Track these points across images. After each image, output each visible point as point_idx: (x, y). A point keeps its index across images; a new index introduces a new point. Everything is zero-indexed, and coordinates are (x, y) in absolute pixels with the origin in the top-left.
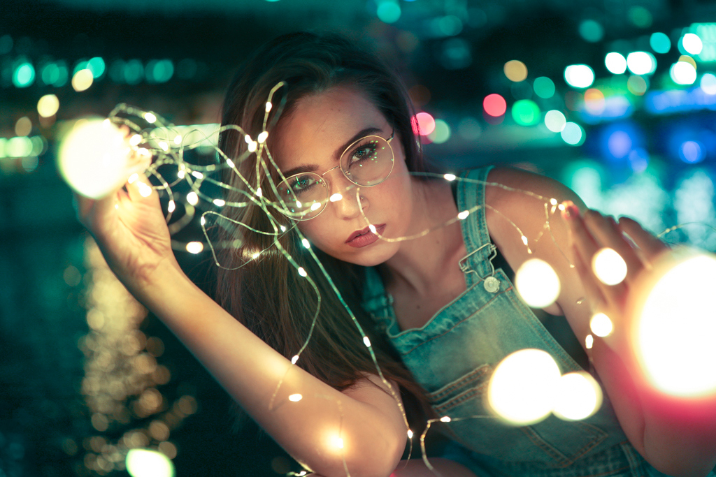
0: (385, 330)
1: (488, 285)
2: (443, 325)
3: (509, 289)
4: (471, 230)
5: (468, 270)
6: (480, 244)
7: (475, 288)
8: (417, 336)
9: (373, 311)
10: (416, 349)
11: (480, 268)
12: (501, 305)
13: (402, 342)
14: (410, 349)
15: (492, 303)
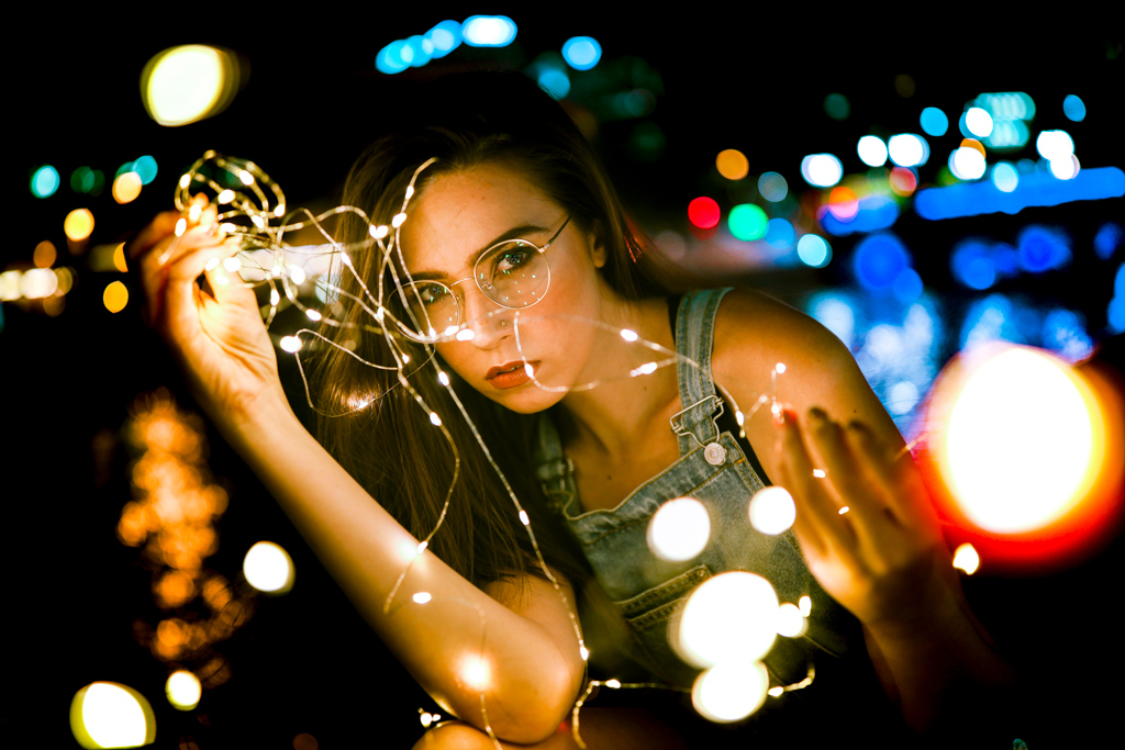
0: (560, 510)
1: (711, 453)
2: (644, 506)
3: (740, 461)
4: (691, 375)
5: (682, 431)
6: (701, 396)
7: (691, 457)
8: (606, 519)
9: (545, 482)
10: (604, 538)
11: (700, 431)
12: (727, 482)
13: (584, 527)
14: (595, 538)
15: (715, 479)
